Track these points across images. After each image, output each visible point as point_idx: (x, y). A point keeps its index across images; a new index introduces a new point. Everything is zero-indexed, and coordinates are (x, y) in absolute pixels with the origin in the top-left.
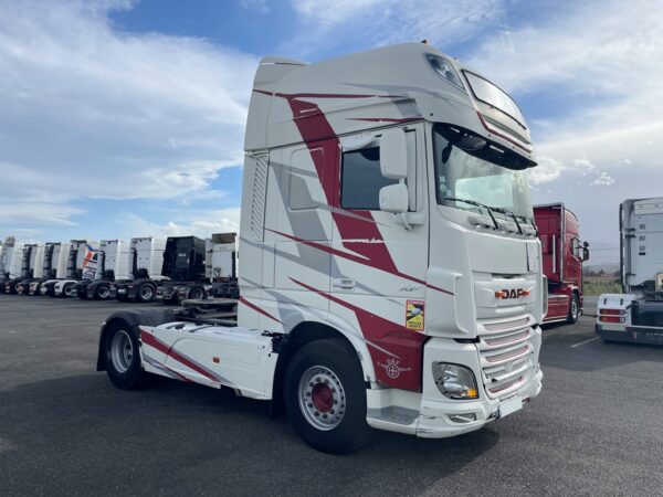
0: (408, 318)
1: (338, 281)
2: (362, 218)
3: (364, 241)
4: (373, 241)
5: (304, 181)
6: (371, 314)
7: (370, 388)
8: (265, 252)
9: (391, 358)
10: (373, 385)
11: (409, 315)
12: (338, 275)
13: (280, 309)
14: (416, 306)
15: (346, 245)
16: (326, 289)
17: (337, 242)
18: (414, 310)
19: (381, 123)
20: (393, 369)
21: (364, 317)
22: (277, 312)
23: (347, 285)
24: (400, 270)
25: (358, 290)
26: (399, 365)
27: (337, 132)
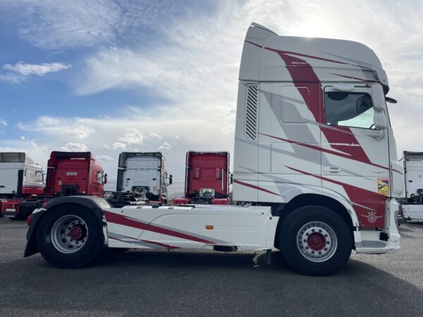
0: (380, 188)
1: (328, 168)
2: (344, 131)
3: (346, 144)
4: (353, 145)
5: (294, 106)
6: (354, 187)
7: (356, 230)
8: (260, 148)
9: (370, 211)
10: (357, 229)
11: (380, 186)
12: (328, 164)
13: (278, 187)
14: (384, 181)
15: (332, 146)
16: (318, 173)
17: (326, 144)
18: (383, 184)
19: (353, 80)
20: (372, 218)
21: (349, 189)
22: (277, 188)
23: (335, 170)
24: (372, 162)
25: (343, 173)
26: (376, 215)
27: (320, 79)
